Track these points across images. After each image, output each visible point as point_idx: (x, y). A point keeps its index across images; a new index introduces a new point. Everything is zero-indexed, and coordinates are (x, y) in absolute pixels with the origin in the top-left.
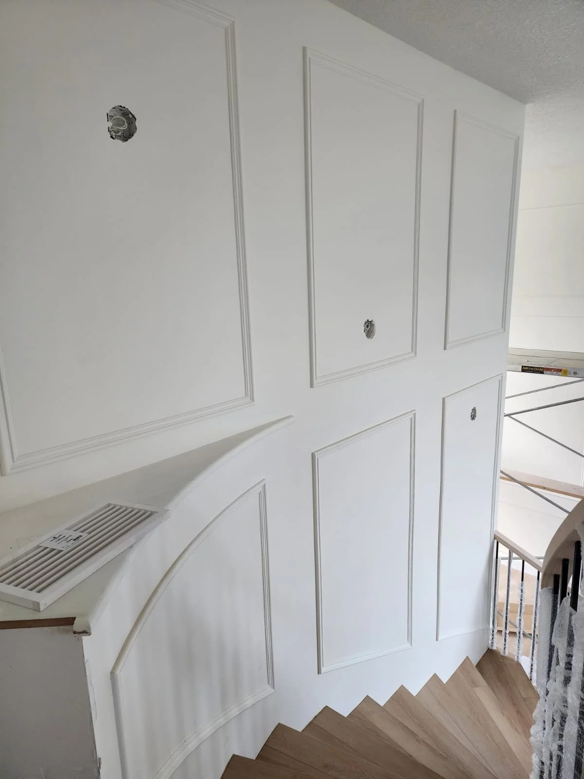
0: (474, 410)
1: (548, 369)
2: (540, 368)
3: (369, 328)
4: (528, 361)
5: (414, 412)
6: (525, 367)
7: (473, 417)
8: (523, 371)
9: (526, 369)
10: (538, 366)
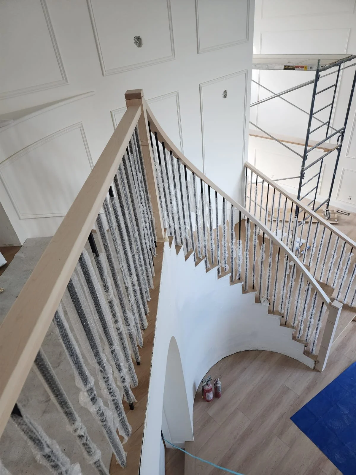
0: (225, 92)
1: (298, 67)
2: (293, 66)
3: (138, 41)
4: (289, 62)
5: (177, 92)
6: (286, 66)
7: (225, 96)
8: (285, 69)
9: (287, 68)
10: (292, 65)
